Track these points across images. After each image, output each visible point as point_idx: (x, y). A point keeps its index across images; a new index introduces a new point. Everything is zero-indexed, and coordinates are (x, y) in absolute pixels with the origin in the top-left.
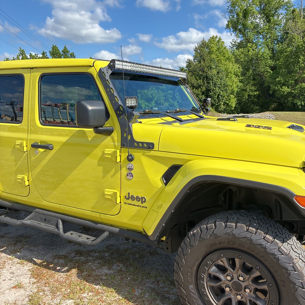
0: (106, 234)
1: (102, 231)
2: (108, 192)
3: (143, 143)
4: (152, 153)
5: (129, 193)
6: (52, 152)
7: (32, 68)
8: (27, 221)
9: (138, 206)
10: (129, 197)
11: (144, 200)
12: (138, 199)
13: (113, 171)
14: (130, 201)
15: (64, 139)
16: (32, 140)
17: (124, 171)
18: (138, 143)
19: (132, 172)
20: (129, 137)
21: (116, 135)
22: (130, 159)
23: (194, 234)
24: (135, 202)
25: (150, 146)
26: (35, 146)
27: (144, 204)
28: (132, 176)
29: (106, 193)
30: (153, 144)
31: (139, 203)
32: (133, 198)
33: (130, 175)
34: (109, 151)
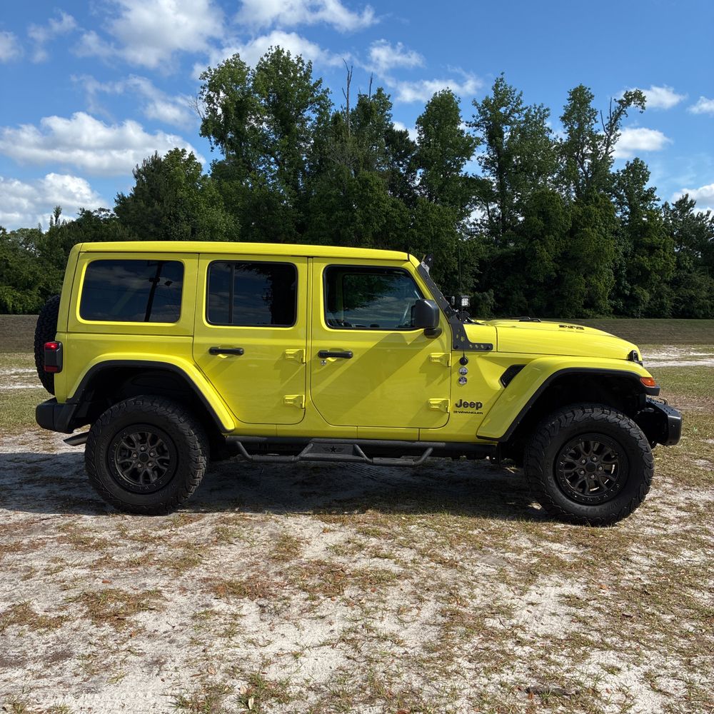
0: (430, 450)
1: (423, 450)
2: (435, 401)
3: (479, 345)
4: (490, 354)
5: (461, 400)
6: (351, 361)
7: (312, 257)
8: (305, 453)
9: (472, 413)
10: (462, 404)
11: (479, 405)
12: (472, 405)
13: (441, 377)
14: (462, 408)
15: (370, 345)
16: (315, 347)
17: (456, 376)
18: (474, 344)
19: (466, 376)
20: (462, 339)
21: (445, 338)
22: (463, 362)
23: (553, 426)
24: (469, 409)
25: (488, 347)
26: (323, 355)
27: (479, 410)
28: (466, 381)
29: (431, 402)
30: (491, 345)
31: (474, 410)
32: (466, 405)
33: (462, 379)
34: (437, 355)
